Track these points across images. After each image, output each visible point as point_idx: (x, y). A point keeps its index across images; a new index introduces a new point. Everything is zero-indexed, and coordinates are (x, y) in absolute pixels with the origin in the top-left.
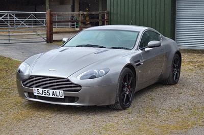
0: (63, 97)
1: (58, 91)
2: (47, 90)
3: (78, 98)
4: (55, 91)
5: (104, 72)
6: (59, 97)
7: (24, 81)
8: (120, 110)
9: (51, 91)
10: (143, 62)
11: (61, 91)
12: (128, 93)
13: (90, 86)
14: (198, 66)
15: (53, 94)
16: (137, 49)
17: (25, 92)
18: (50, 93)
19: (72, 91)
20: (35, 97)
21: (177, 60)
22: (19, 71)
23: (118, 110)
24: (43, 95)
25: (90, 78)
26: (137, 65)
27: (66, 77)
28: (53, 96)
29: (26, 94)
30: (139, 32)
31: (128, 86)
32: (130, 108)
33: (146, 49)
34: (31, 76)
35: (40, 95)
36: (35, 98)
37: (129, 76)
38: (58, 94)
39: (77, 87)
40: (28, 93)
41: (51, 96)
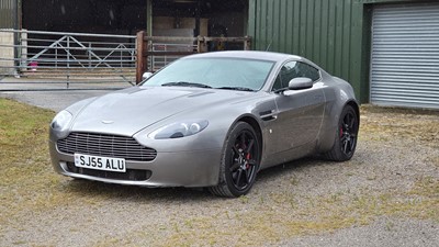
0: (124, 170)
1: (116, 160)
2: (97, 157)
3: (150, 172)
4: (110, 159)
5: (198, 127)
6: (118, 170)
7: (60, 141)
8: (229, 197)
9: (104, 160)
10: (278, 115)
11: (121, 160)
12: (244, 168)
13: (173, 151)
14: (400, 134)
15: (108, 166)
16: (268, 92)
17: (62, 161)
18: (103, 162)
19: (140, 160)
20: (78, 170)
21: (351, 116)
22: (53, 125)
23: (225, 197)
24: (91, 167)
25: (172, 137)
26: (265, 119)
27: (130, 135)
28: (108, 169)
29: (63, 165)
30: (275, 63)
31: (246, 154)
32: (248, 196)
33: (286, 93)
34: (72, 133)
35: (85, 166)
36: (78, 172)
37: (248, 137)
38: (116, 165)
39: (149, 153)
40: (67, 163)
41: (104, 168)
